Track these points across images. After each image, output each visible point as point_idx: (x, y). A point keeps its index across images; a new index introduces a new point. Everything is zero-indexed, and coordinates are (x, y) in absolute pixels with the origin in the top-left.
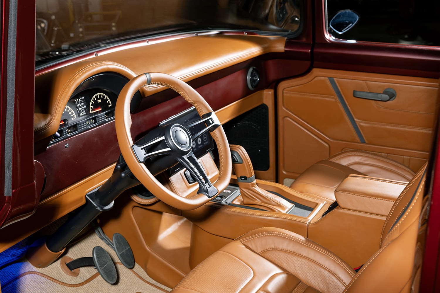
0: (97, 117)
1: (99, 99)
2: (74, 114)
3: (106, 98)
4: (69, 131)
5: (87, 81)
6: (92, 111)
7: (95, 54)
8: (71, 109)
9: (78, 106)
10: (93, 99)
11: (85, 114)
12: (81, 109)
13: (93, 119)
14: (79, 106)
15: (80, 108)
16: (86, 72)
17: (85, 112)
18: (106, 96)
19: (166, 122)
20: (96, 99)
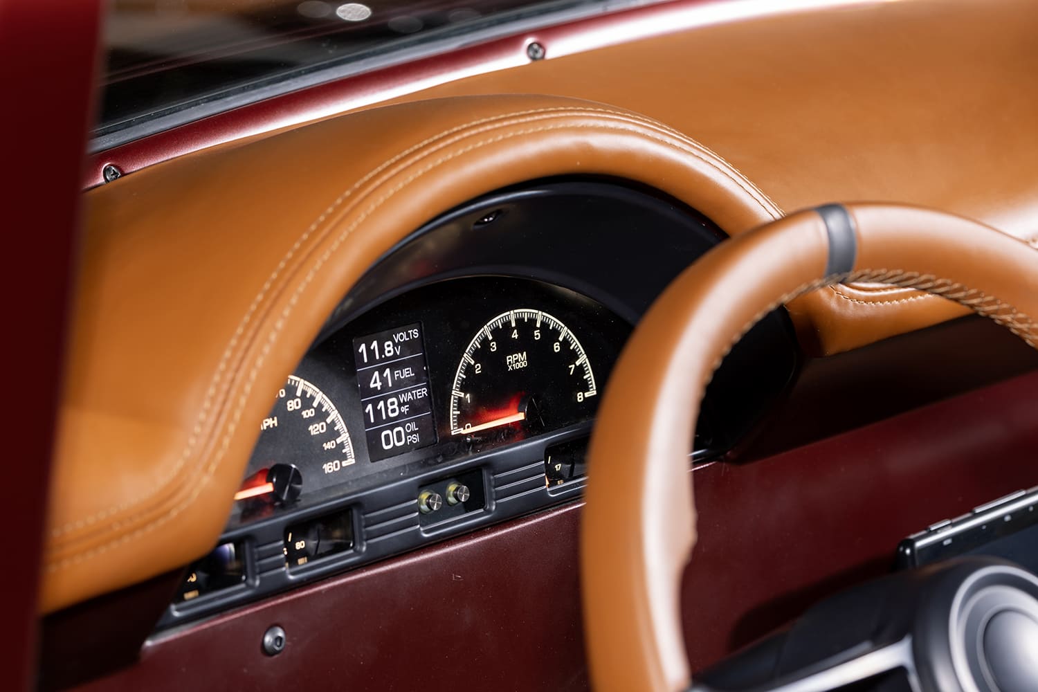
0: (487, 464)
1: (515, 348)
2: (345, 437)
3: (566, 343)
4: (299, 545)
5: (453, 228)
6: (461, 422)
7: (530, 46)
8: (328, 405)
9: (376, 383)
10: (475, 342)
11: (415, 439)
12: (392, 407)
13: (459, 476)
14: (379, 385)
15: (385, 399)
16: (437, 170)
17: (413, 427)
18: (565, 332)
19: (955, 537)
20: (494, 347)
